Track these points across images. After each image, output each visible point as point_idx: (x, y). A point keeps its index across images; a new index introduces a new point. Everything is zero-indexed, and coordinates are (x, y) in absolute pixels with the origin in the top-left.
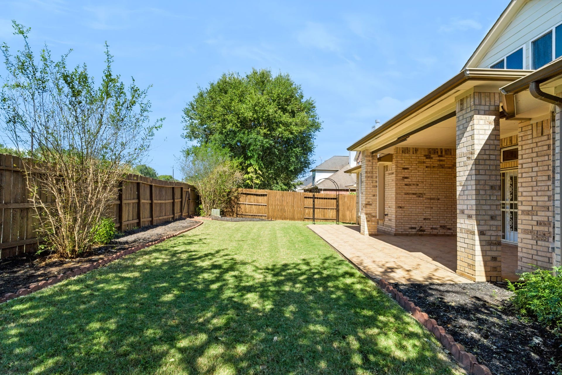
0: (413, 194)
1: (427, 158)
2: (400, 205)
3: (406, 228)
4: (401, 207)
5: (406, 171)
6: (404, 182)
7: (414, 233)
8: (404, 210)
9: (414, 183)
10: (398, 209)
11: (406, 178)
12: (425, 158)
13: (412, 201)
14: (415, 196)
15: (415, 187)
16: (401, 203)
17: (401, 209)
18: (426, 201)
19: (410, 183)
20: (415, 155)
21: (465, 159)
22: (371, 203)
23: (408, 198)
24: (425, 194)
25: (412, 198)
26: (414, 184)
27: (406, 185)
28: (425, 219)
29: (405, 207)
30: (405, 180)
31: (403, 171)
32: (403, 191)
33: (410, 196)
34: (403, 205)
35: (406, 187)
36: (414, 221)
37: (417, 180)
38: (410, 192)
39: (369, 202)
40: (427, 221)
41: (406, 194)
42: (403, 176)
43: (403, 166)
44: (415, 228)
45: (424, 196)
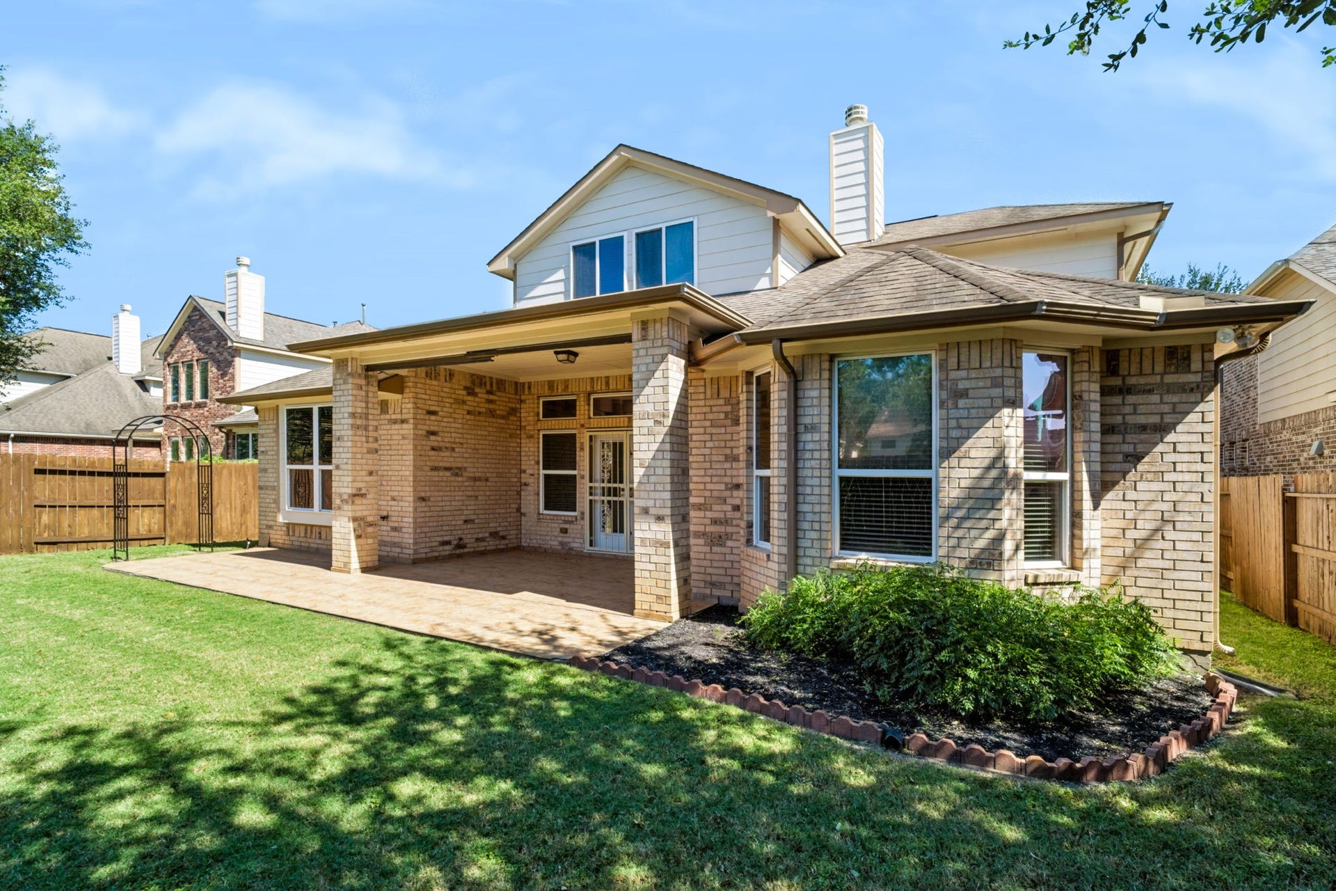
0: (447, 469)
1: (469, 394)
2: (423, 494)
3: (434, 544)
4: (423, 499)
5: (433, 418)
6: (429, 443)
7: (447, 553)
8: (430, 504)
9: (448, 445)
10: (419, 504)
11: (434, 433)
12: (464, 393)
13: (443, 484)
14: (448, 474)
15: (448, 454)
16: (424, 489)
17: (423, 504)
18: (467, 484)
19: (441, 444)
20: (448, 385)
21: (651, 423)
22: (363, 491)
23: (436, 479)
24: (465, 468)
25: (445, 479)
26: (446, 448)
27: (433, 449)
28: (466, 521)
29: (432, 499)
30: (432, 438)
31: (427, 417)
32: (428, 463)
33: (441, 474)
34: (428, 494)
35: (433, 453)
36: (447, 528)
37: (452, 440)
38: (441, 464)
39: (360, 489)
40: (469, 526)
41: (435, 469)
42: (427, 428)
43: (428, 408)
44: (448, 543)
45: (465, 474)
